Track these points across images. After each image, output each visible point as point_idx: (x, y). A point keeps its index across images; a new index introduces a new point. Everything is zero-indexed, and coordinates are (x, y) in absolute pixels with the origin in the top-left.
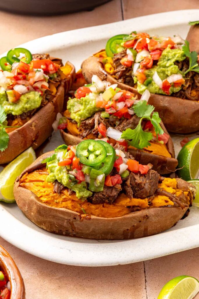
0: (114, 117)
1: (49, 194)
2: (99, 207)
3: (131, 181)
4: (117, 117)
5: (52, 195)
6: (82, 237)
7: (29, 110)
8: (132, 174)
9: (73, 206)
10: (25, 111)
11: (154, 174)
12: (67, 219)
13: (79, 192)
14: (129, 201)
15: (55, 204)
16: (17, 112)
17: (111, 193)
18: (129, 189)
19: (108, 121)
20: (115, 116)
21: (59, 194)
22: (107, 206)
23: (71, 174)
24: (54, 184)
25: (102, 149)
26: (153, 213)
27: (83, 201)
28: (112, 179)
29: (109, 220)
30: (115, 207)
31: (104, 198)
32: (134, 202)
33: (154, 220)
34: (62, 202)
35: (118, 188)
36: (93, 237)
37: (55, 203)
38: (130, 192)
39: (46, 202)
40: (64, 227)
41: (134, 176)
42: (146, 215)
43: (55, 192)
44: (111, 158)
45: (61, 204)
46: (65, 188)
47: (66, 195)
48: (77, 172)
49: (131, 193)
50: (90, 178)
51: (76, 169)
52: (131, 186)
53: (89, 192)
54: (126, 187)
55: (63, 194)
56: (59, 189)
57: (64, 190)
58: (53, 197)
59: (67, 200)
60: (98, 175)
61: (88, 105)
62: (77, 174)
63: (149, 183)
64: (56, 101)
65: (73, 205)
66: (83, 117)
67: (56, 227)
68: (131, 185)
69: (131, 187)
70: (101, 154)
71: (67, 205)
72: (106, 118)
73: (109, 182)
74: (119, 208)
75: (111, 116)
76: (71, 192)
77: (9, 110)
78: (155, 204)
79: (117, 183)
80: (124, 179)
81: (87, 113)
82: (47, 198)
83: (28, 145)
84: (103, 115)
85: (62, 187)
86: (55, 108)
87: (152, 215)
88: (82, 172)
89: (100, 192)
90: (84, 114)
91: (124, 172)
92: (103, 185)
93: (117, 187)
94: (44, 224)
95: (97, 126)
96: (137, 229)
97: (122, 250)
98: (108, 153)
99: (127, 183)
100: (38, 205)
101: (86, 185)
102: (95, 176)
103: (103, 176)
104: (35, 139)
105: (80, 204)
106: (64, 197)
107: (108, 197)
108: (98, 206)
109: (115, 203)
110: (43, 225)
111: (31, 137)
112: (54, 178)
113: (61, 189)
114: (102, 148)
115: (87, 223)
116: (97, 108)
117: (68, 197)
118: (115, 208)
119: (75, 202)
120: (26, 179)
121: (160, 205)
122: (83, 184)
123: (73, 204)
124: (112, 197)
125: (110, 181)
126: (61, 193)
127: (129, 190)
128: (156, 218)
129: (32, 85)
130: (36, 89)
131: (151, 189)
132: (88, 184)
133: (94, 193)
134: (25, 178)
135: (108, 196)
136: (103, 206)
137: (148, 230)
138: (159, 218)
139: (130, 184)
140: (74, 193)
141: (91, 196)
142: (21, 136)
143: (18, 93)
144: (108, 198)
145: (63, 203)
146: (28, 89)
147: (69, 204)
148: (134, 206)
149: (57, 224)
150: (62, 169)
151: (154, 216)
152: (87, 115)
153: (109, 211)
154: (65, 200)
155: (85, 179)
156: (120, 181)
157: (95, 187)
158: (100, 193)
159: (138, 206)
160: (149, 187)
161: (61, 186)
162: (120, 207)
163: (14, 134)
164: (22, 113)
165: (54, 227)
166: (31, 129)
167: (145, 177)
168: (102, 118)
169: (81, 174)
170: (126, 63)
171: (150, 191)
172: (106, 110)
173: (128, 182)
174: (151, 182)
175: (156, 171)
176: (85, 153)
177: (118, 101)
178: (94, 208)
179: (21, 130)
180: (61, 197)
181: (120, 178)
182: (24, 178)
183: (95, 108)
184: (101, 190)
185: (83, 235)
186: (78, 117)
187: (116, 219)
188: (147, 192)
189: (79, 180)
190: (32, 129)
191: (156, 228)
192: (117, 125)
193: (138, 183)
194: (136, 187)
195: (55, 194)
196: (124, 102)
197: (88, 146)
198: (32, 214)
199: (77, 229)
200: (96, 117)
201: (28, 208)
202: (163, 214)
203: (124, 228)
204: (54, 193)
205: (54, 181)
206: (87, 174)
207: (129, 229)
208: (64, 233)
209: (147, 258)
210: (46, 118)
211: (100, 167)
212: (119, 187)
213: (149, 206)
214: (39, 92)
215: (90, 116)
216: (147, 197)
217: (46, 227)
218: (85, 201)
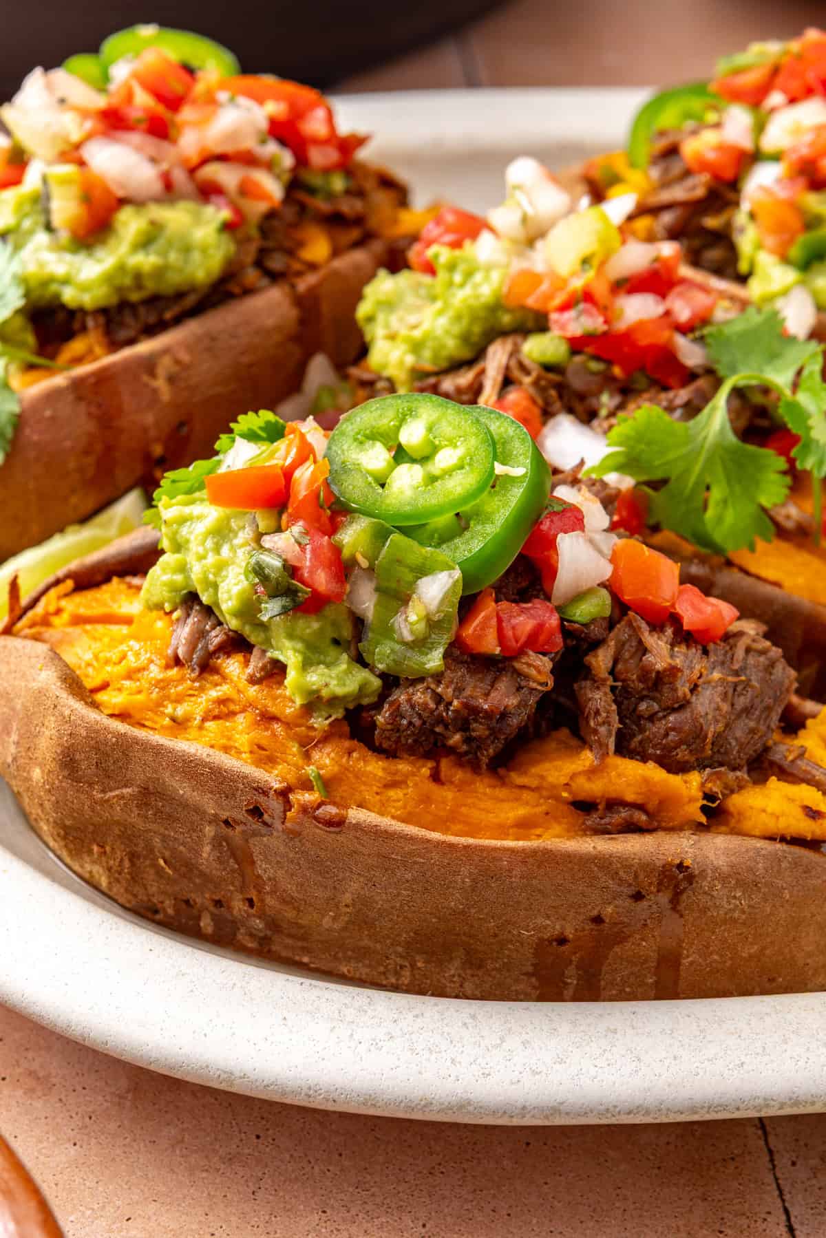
0: (595, 366)
1: (144, 669)
2: (414, 774)
3: (616, 661)
4: (610, 363)
5: (155, 672)
6: (306, 960)
7: (151, 286)
8: (630, 624)
9: (261, 747)
10: (129, 289)
11: (762, 659)
12: (215, 820)
13: (306, 665)
14: (587, 763)
15: (163, 727)
16: (84, 288)
17: (487, 695)
18: (598, 695)
19: (561, 388)
20: (597, 358)
21: (193, 670)
22: (459, 775)
23: (269, 550)
24: (176, 615)
25: (473, 441)
26: (721, 862)
27: (320, 722)
28: (504, 617)
29: (452, 846)
30: (502, 793)
31: (440, 720)
32: (619, 775)
33: (724, 903)
34: (204, 720)
35: (533, 672)
36: (364, 971)
37: (167, 721)
38: (604, 715)
39: (123, 716)
40: (202, 874)
41: (640, 628)
42: (677, 861)
43: (177, 662)
44: (516, 496)
45: (201, 728)
46: (238, 644)
47: (232, 681)
48: (305, 540)
49: (607, 722)
50: (377, 589)
51: (301, 523)
52: (610, 682)
53: (362, 675)
54: (583, 683)
55: (216, 677)
56: (200, 646)
57: (229, 656)
58: (162, 685)
59: (237, 708)
60: (423, 571)
61: (462, 285)
62: (303, 549)
63: (720, 689)
64: (312, 290)
65: (264, 743)
66: (427, 354)
67: (159, 872)
68: (615, 680)
69: (613, 689)
70: (462, 467)
71: (229, 739)
72: (548, 368)
73: (484, 626)
74: (527, 803)
75: (578, 359)
76: (263, 669)
77: (51, 280)
78: (740, 814)
79: (534, 641)
80: (577, 626)
81: (455, 337)
82: (131, 694)
83: (121, 476)
84: (539, 348)
85: (216, 638)
86: (302, 322)
87: (716, 869)
88: (337, 550)
89: (422, 680)
90: (435, 338)
91: (580, 596)
92: (446, 638)
93: (529, 665)
94: (95, 848)
95: (490, 397)
96: (617, 949)
97: (502, 1040)
98: (503, 464)
99: (593, 661)
100: (67, 713)
101: (347, 632)
102: (409, 577)
103: (451, 581)
104: (166, 448)
105: (302, 745)
106: (224, 690)
107: (465, 712)
108: (403, 767)
109: (509, 770)
110: (90, 852)
111: (145, 430)
112: (179, 578)
113: (211, 648)
114: (476, 435)
115: (322, 854)
116: (508, 310)
117: (239, 691)
118: (503, 801)
119: (278, 727)
120: (58, 612)
121: (772, 826)
122: (334, 624)
123: (263, 736)
124: (489, 715)
125: (487, 618)
126: (207, 667)
127: (599, 700)
128: (738, 894)
129: (192, 171)
130: (208, 192)
131: (727, 725)
132: (359, 623)
133: (390, 681)
134: (52, 609)
135: (466, 705)
136: (436, 777)
137: (685, 962)
138: (756, 898)
139: (612, 672)
140: (276, 671)
141: (374, 699)
142: (89, 414)
143: (107, 191)
144: (463, 725)
145: (208, 724)
146: (168, 184)
147: (241, 733)
148: (613, 804)
149: (167, 854)
150: (231, 530)
151: (724, 879)
152: (452, 346)
153: (464, 810)
154: (223, 711)
155: (348, 588)
156: (552, 634)
157: (397, 647)
158: (420, 687)
159: (640, 807)
160: (718, 709)
161: (213, 628)
162: (536, 795)
163: (52, 397)
164: (114, 300)
165: (152, 871)
166: (146, 385)
167: (706, 652)
168: (527, 362)
169: (327, 553)
170: (711, 156)
171: (718, 736)
172: (554, 316)
173: (600, 658)
174: (736, 685)
175: (775, 644)
176: (376, 458)
177: (628, 285)
178: (380, 773)
179: (92, 380)
180: (202, 689)
181: (554, 621)
182: (48, 604)
183: (496, 307)
184: (427, 666)
185: (306, 950)
186: (405, 353)
187: (495, 849)
188: (706, 737)
189: (308, 586)
190: (155, 391)
191: (729, 963)
192: (603, 412)
193: (658, 672)
194: (642, 699)
195: (174, 672)
196: (659, 298)
197: (398, 428)
198: (37, 774)
199: (273, 892)
200: (497, 358)
201: (17, 744)
202: (780, 883)
203: (540, 921)
204: (167, 667)
205: (178, 600)
206: (360, 558)
207: (569, 933)
208: (206, 924)
209: (647, 1112)
210: (243, 353)
211: (445, 538)
212: (539, 668)
213: (703, 820)
214: (219, 209)
215: (466, 354)
216: (701, 766)
217: (110, 869)
218: (330, 724)
